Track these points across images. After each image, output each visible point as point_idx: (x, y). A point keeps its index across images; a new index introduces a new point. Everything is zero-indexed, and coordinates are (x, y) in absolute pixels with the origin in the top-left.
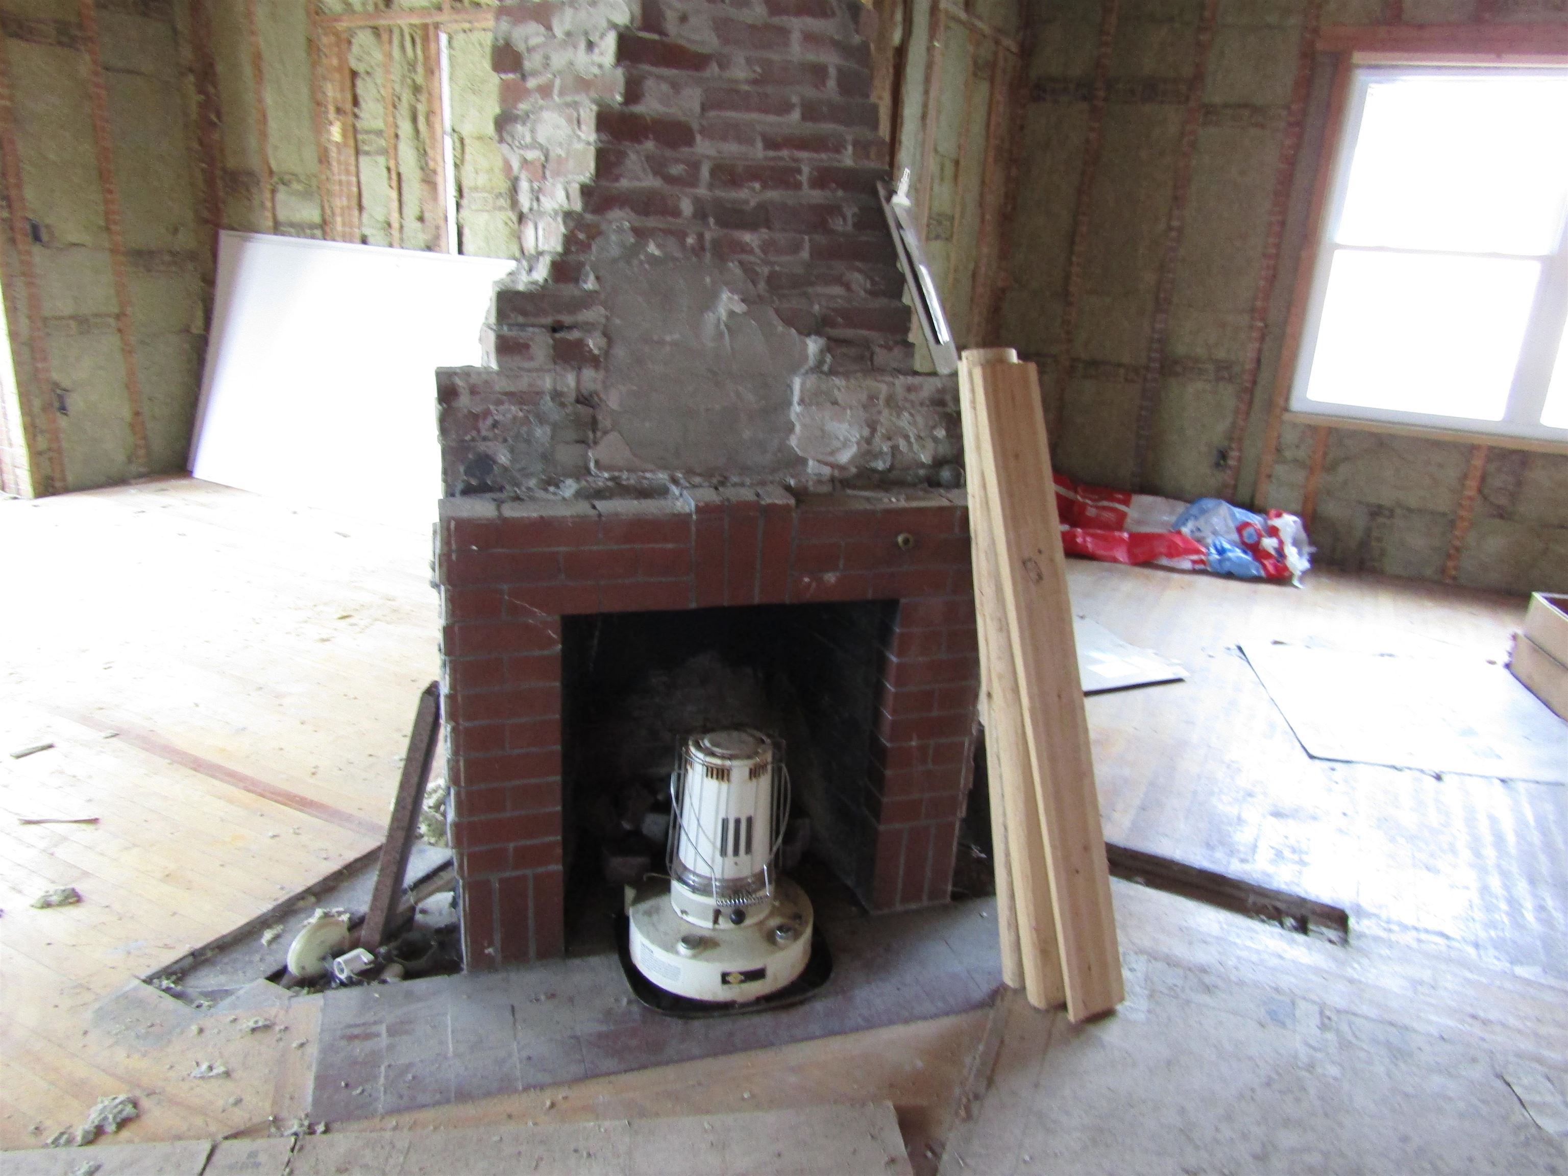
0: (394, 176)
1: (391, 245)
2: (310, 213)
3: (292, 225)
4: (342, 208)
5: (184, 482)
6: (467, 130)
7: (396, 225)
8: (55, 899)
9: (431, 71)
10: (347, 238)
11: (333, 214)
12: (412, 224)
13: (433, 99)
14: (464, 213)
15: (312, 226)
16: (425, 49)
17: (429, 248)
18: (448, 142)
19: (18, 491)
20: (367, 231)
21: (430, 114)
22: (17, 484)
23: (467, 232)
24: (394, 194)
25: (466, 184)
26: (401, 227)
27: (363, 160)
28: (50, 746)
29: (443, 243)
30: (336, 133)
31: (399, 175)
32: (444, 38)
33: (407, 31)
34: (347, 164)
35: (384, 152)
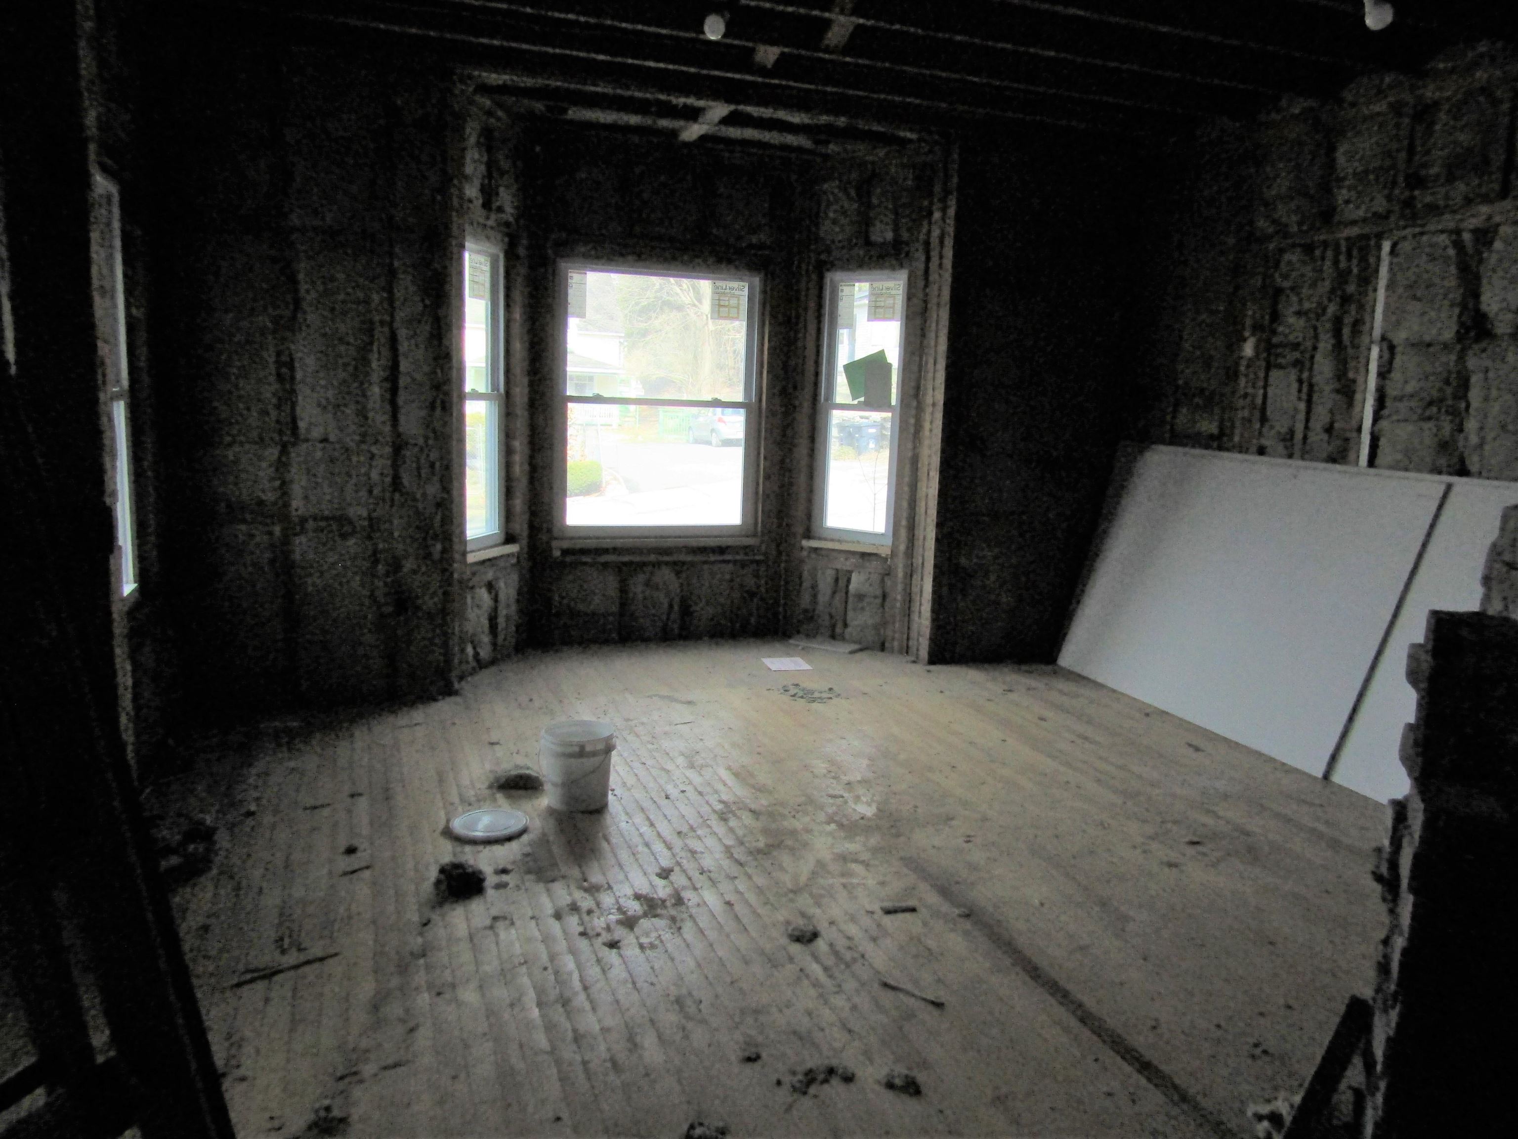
0: (1305, 389)
1: (1290, 456)
2: (1208, 426)
3: (1188, 437)
4: (1243, 418)
5: (1049, 668)
6: (1400, 337)
7: (1299, 436)
8: (898, 1082)
9: (1367, 279)
10: (1242, 449)
11: (1233, 426)
12: (1317, 436)
13: (1364, 308)
14: (1384, 424)
15: (1212, 437)
16: (1363, 259)
17: (1332, 459)
18: (1375, 352)
19: (917, 656)
20: (1264, 442)
21: (1357, 325)
22: (918, 650)
23: (1383, 442)
24: (1302, 406)
25: (1392, 391)
26: (1305, 438)
27: (1275, 374)
28: (913, 910)
29: (1352, 456)
30: (1248, 349)
31: (1311, 386)
32: (1386, 246)
33: (1343, 244)
34: (1257, 377)
35: (1297, 363)
